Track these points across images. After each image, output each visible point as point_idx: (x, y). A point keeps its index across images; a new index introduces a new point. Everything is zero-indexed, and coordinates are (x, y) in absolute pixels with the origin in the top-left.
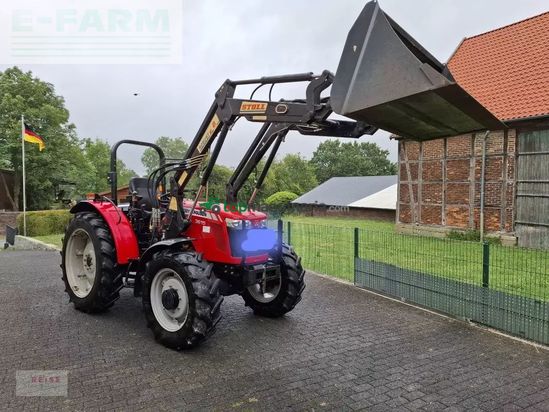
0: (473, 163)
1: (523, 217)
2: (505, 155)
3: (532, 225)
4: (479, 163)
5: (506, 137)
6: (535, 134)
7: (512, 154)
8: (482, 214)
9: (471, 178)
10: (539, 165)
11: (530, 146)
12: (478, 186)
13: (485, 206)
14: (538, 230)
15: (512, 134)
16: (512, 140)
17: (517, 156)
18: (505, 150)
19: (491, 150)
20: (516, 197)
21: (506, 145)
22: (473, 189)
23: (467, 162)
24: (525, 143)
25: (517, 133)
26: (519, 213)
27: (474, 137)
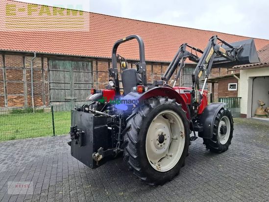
0: (24, 72)
1: (54, 98)
2: (43, 69)
3: (57, 102)
4: (29, 72)
5: (42, 61)
6: (57, 61)
7: (46, 69)
8: (33, 99)
9: (24, 79)
10: (59, 75)
11: (55, 66)
12: (29, 85)
13: (34, 94)
14: (61, 103)
15: (45, 60)
16: (46, 63)
17: (49, 71)
18: (43, 67)
19: (35, 66)
20: (50, 89)
21: (43, 64)
22: (25, 86)
23: (21, 71)
24: (53, 65)
25: (48, 60)
26: (52, 96)
27: (24, 58)
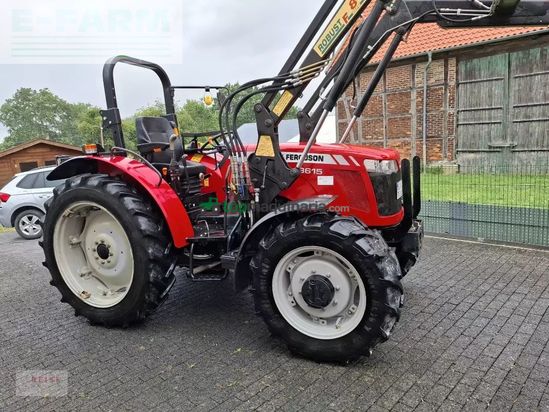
0: (414, 95)
1: (464, 145)
2: (446, 84)
3: (473, 152)
4: (420, 94)
5: (446, 66)
6: (475, 61)
7: (452, 83)
8: (424, 146)
9: (413, 110)
10: (479, 92)
11: (470, 74)
12: (420, 119)
13: (427, 137)
14: (478, 156)
15: (452, 62)
16: (452, 68)
17: (458, 85)
18: (446, 79)
19: (432, 80)
20: (458, 125)
21: (446, 74)
22: (414, 121)
23: (408, 95)
24: (466, 71)
25: (458, 62)
26: (461, 142)
27: (414, 68)
